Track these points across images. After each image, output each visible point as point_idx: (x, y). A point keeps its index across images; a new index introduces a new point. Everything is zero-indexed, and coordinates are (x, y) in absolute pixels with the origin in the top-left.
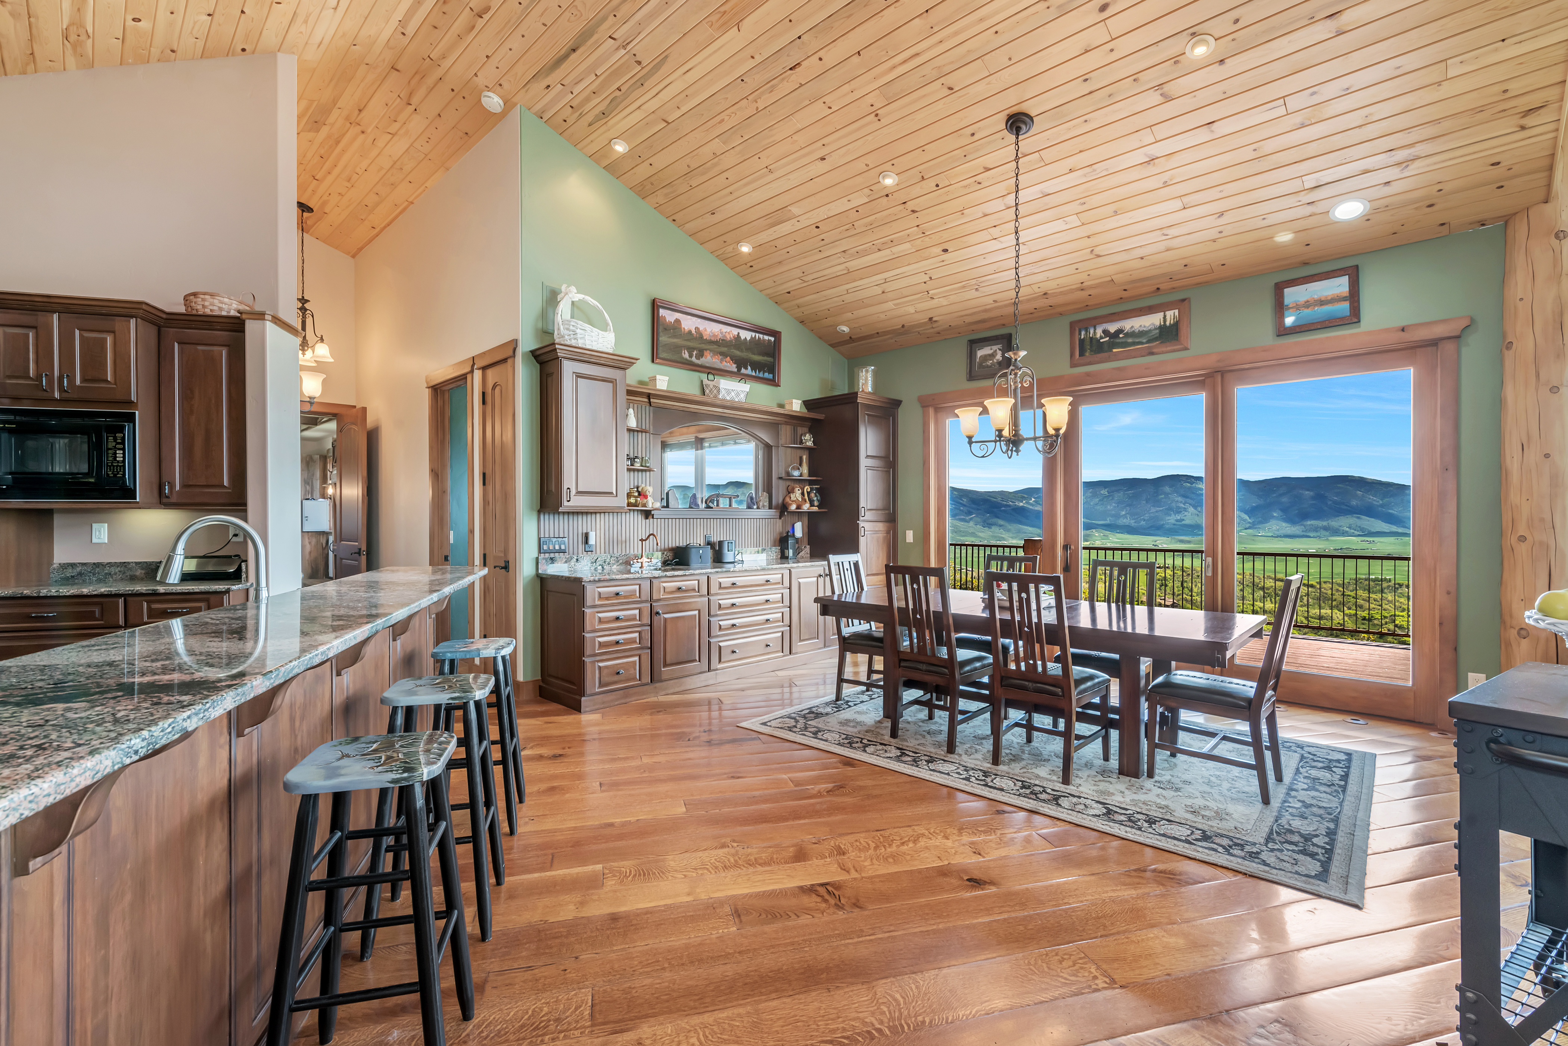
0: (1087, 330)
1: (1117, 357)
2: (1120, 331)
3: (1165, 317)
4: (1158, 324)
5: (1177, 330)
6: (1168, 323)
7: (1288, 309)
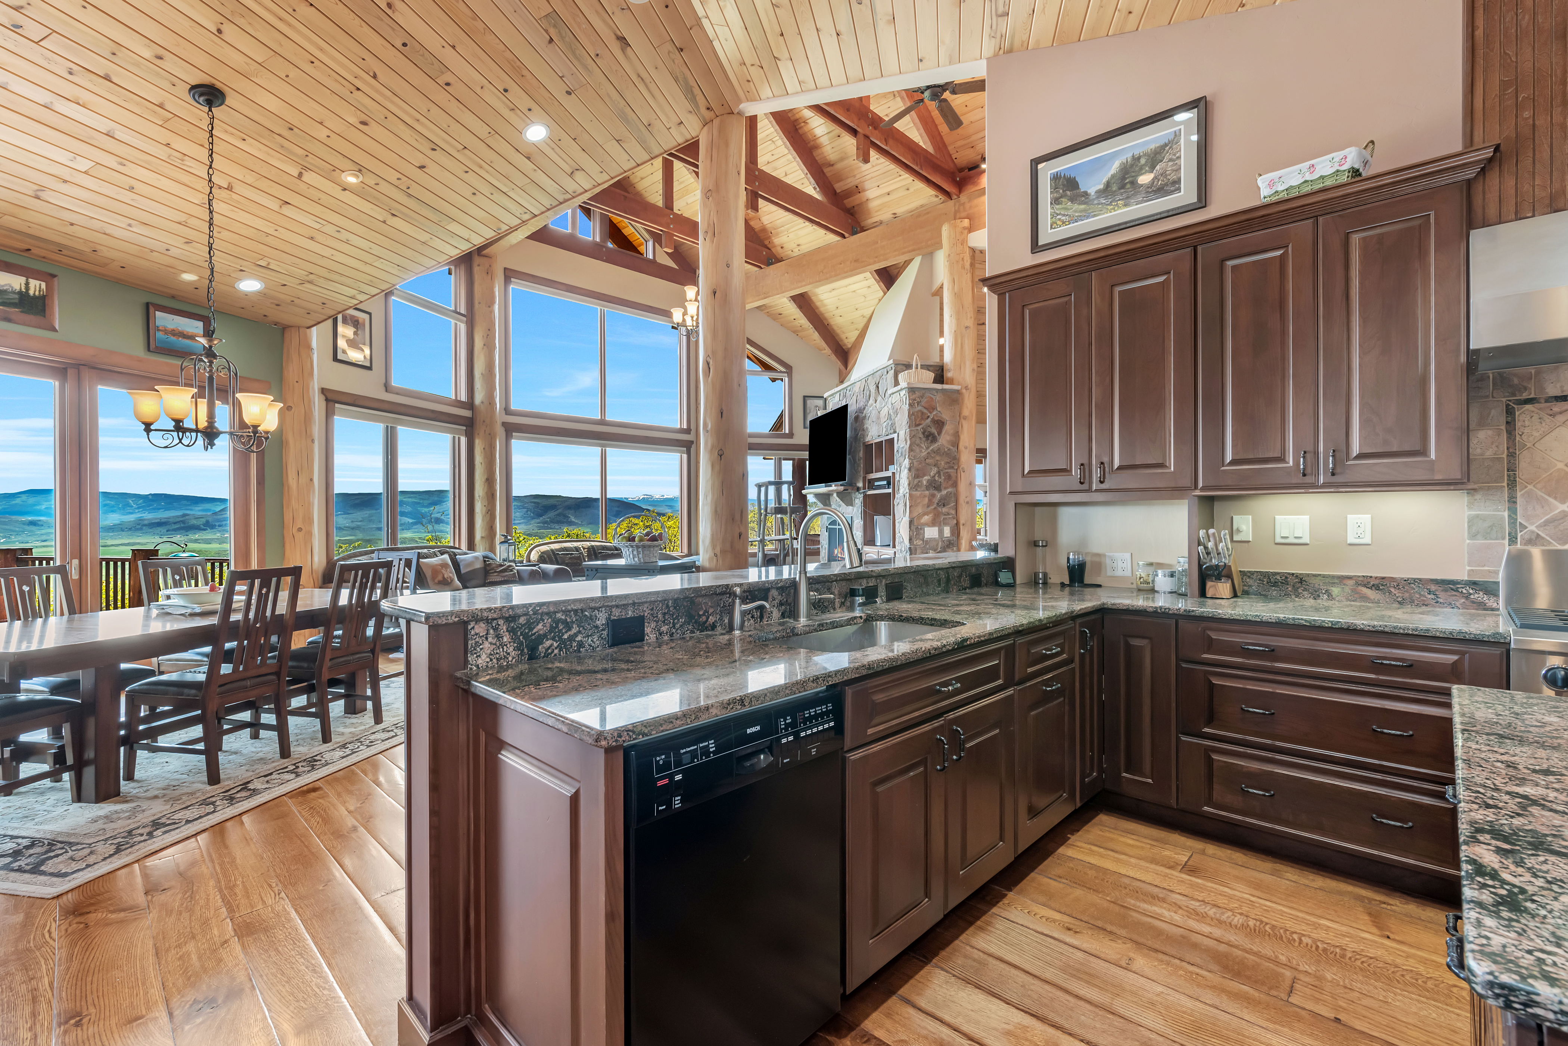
3: (27, 284)
4: (17, 287)
5: (44, 305)
6: (31, 292)
7: (159, 330)
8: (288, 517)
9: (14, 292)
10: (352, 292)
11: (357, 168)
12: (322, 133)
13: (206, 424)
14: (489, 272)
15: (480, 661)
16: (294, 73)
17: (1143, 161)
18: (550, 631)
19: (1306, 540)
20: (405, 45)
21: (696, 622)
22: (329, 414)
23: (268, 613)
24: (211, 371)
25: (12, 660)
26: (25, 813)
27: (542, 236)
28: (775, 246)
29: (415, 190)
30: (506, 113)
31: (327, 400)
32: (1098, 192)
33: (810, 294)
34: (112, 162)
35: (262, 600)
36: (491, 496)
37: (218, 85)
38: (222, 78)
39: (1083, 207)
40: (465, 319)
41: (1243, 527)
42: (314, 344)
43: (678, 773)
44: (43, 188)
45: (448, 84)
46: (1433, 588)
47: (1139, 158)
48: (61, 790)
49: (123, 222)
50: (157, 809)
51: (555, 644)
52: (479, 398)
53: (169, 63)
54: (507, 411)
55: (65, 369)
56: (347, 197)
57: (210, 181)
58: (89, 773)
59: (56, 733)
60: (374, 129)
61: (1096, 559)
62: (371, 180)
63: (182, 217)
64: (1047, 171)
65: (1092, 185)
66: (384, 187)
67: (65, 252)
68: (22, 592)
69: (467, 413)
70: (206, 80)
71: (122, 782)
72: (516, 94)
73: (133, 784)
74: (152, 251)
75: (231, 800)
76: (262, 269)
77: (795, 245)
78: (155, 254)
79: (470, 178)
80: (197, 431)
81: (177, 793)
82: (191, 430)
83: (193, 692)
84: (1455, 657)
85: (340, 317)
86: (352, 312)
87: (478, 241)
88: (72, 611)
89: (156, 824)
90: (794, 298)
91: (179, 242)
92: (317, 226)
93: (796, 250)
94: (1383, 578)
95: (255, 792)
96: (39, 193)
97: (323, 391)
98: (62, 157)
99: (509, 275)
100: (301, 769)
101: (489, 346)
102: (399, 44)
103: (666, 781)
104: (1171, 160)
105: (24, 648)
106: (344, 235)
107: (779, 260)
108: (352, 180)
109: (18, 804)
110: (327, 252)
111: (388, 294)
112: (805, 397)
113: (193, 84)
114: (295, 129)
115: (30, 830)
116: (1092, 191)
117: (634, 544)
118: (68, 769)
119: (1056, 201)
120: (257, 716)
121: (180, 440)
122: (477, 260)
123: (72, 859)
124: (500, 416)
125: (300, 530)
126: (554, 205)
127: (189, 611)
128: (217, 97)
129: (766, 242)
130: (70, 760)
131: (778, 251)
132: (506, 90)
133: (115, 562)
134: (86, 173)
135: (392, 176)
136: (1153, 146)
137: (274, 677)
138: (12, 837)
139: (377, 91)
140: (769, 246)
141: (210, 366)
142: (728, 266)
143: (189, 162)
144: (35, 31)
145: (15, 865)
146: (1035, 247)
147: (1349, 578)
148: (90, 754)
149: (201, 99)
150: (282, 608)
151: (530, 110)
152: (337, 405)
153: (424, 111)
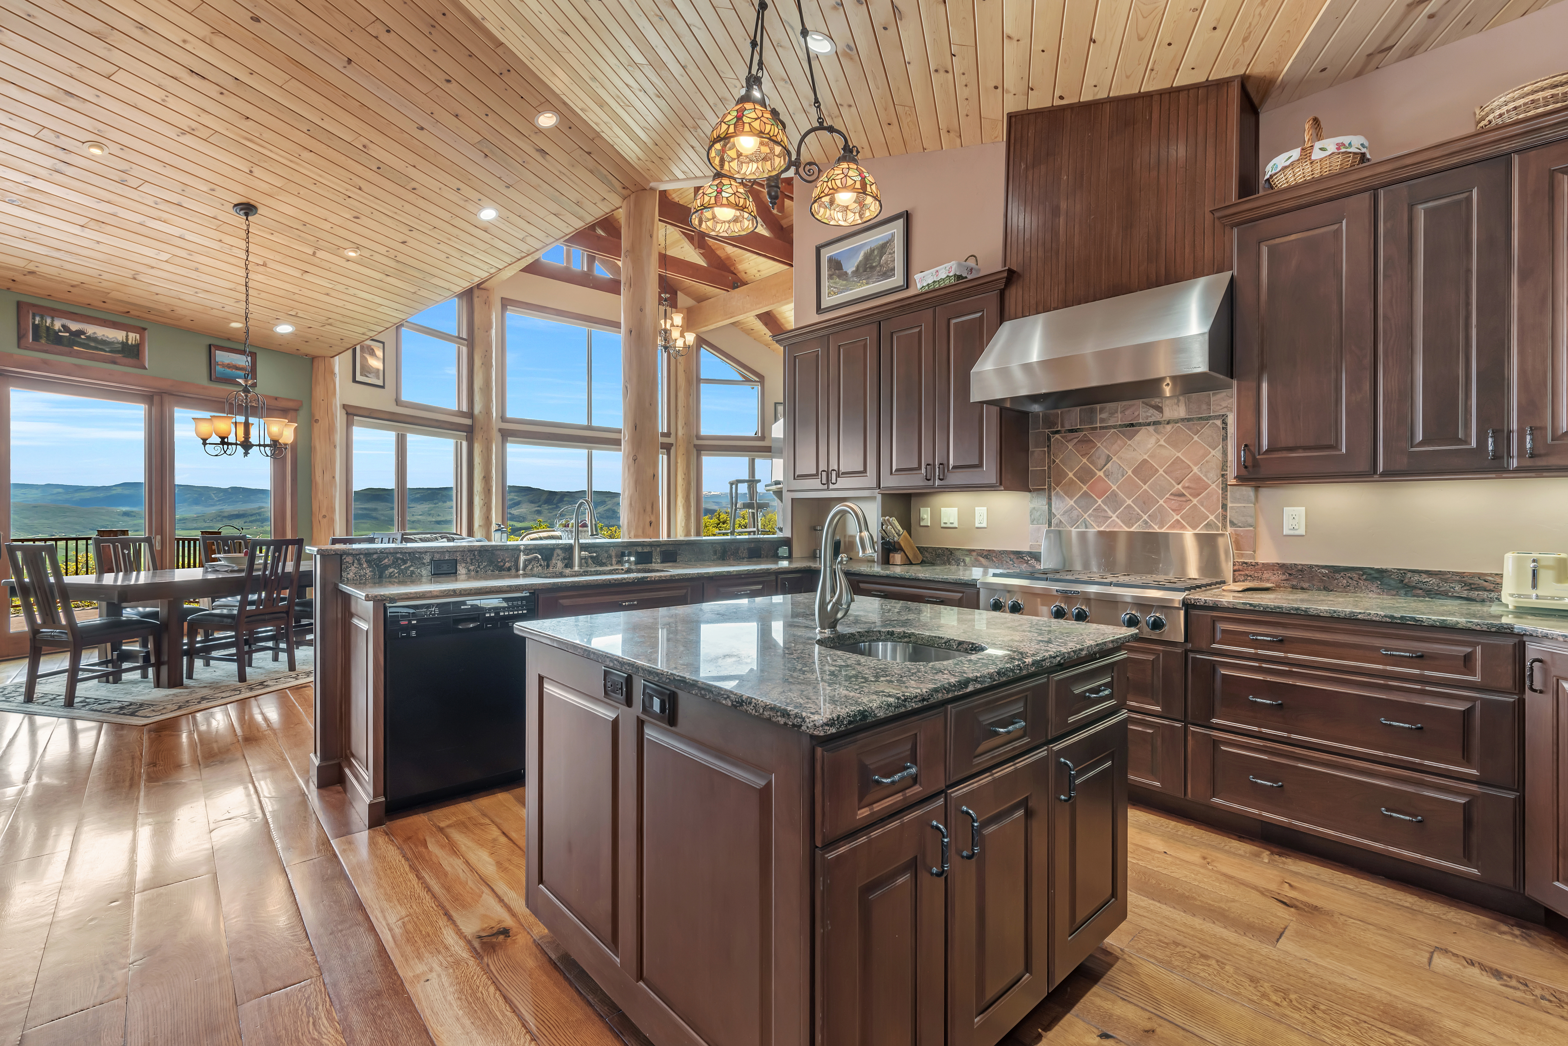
0: (42, 317)
1: (78, 355)
2: (80, 333)
3: (127, 336)
4: (120, 339)
5: (138, 351)
6: (130, 342)
7: (218, 365)
8: (315, 507)
9: (118, 343)
10: (364, 330)
11: (355, 246)
12: (327, 226)
13: (243, 439)
14: (487, 303)
15: (349, 576)
16: (303, 191)
17: (876, 252)
18: (393, 564)
19: (956, 525)
20: (379, 168)
21: (495, 565)
22: (349, 425)
23: (280, 571)
24: (246, 402)
25: (119, 589)
26: (127, 691)
27: (534, 269)
28: (740, 272)
29: (400, 257)
30: (462, 203)
31: (347, 413)
32: (853, 272)
33: (774, 312)
34: (183, 254)
35: (276, 561)
36: (487, 491)
37: (252, 202)
38: (254, 198)
39: (845, 282)
40: (466, 342)
41: (925, 516)
42: (337, 370)
43: (414, 620)
44: (138, 273)
45: (414, 189)
46: (1012, 556)
47: (874, 250)
48: (147, 682)
49: (191, 291)
50: (205, 692)
51: (396, 571)
52: (477, 409)
53: (219, 192)
54: (503, 419)
55: (152, 396)
56: (350, 265)
57: (247, 269)
58: (164, 670)
59: (144, 645)
60: (364, 220)
61: (851, 539)
62: (367, 253)
63: (232, 286)
64: (826, 254)
65: (850, 267)
66: (377, 257)
67: (152, 312)
68: (123, 554)
69: (468, 422)
70: (244, 200)
71: (185, 679)
72: (466, 190)
73: (191, 681)
74: (212, 309)
75: (251, 689)
76: (292, 317)
77: (756, 271)
78: (214, 310)
79: (442, 246)
80: (236, 444)
81: (218, 685)
82: (232, 444)
83: (229, 620)
84: (961, 595)
85: (358, 348)
86: (369, 342)
87: (476, 280)
88: (155, 568)
89: (203, 699)
90: (759, 317)
91: (231, 302)
92: (331, 286)
93: (758, 275)
94: (989, 550)
95: (267, 686)
96: (136, 276)
97: (344, 406)
98: (151, 253)
99: (506, 303)
100: (300, 676)
101: (487, 365)
102: (375, 168)
103: (406, 622)
104: (890, 253)
105: (126, 583)
106: (352, 291)
107: (744, 283)
108: (352, 254)
109: (122, 688)
110: (340, 303)
111: (398, 327)
112: (776, 403)
113: (236, 203)
114: (308, 225)
115: (129, 699)
116: (849, 272)
117: (568, 529)
118: (152, 665)
119: (830, 277)
120: (277, 644)
121: (225, 452)
122: (476, 292)
123: (153, 711)
124: (495, 423)
125: (324, 517)
126: (514, 261)
127: (230, 569)
128: (251, 210)
129: (732, 269)
130: (153, 660)
131: (742, 276)
132: (459, 189)
133: (189, 541)
134: (166, 261)
135: (383, 250)
136: (881, 243)
137: (285, 615)
138: (119, 701)
139: (363, 197)
140: (735, 271)
141: (246, 399)
142: (641, 310)
143: (235, 250)
144: (135, 183)
145: (122, 712)
146: (819, 310)
147: (974, 550)
148: (165, 658)
149: (242, 212)
150: (290, 567)
151: (480, 200)
152: (355, 418)
153: (400, 207)
